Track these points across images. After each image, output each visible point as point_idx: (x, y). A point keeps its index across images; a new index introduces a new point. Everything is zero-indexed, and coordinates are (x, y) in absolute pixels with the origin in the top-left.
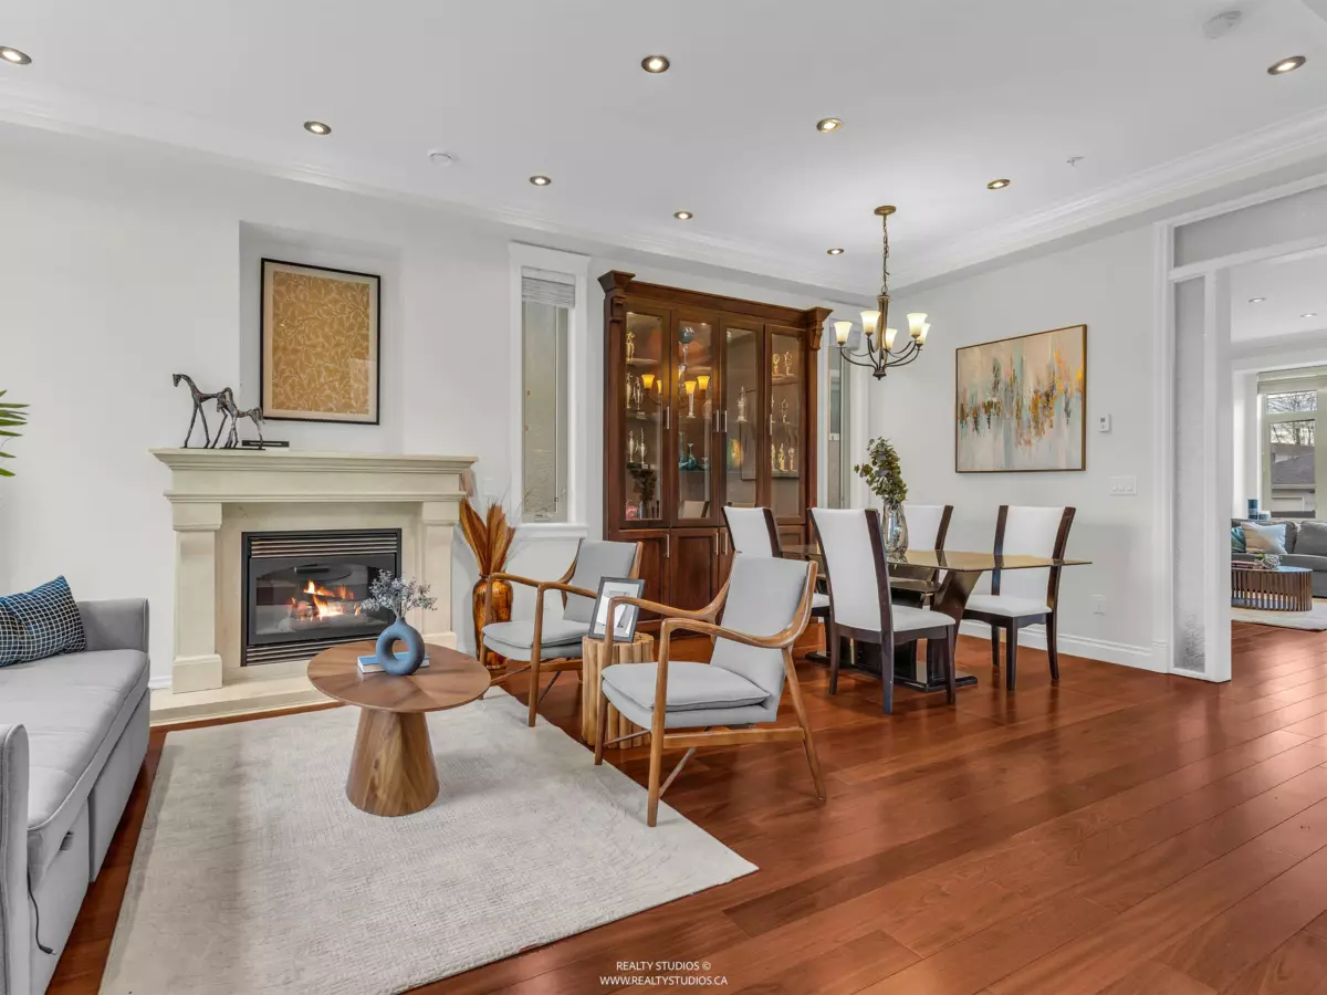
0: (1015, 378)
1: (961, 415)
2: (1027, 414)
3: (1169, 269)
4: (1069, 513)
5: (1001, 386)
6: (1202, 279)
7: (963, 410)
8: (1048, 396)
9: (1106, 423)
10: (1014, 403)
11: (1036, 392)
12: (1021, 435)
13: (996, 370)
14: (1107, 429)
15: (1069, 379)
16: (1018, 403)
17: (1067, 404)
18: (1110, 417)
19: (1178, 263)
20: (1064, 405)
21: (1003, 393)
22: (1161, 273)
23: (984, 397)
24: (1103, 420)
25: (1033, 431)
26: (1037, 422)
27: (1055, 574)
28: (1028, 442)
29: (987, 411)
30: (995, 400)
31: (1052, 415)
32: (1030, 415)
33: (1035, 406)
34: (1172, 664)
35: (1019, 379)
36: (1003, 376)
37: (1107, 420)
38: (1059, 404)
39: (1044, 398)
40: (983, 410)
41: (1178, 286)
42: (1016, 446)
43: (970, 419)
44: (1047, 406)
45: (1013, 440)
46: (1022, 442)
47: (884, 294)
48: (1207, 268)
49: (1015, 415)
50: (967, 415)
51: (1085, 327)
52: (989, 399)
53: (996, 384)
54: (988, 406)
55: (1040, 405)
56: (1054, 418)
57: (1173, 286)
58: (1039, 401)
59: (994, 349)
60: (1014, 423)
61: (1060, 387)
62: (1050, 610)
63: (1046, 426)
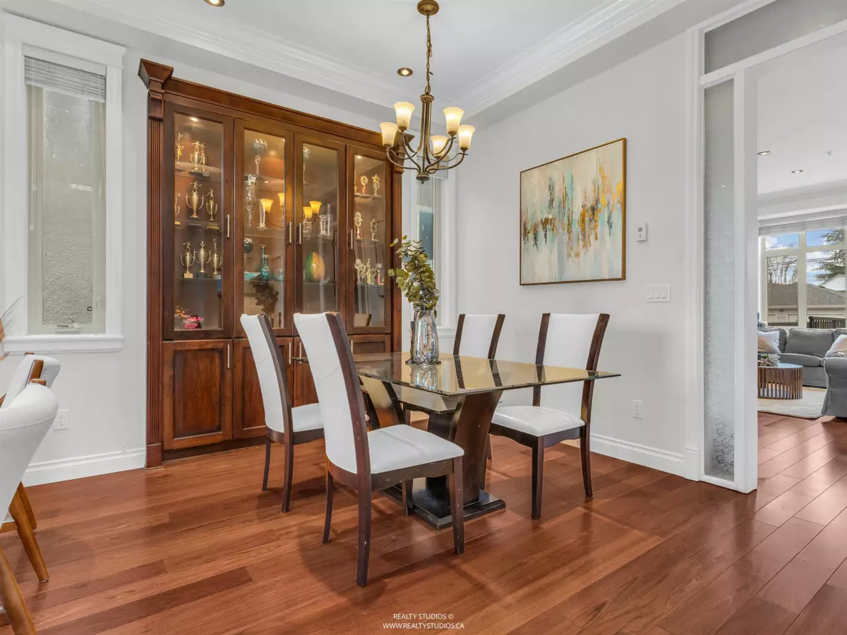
0: (567, 195)
1: (524, 232)
2: (576, 228)
3: (700, 75)
4: (604, 319)
5: (555, 203)
6: (730, 82)
7: (525, 229)
8: (593, 209)
9: (643, 232)
10: (566, 219)
11: (583, 207)
12: (571, 249)
13: (551, 188)
14: (643, 238)
15: (610, 191)
16: (569, 218)
17: (610, 218)
18: (647, 226)
19: (708, 69)
20: (606, 219)
21: (557, 210)
22: (693, 79)
23: (543, 214)
24: (640, 230)
25: (581, 243)
26: (584, 236)
27: (588, 386)
28: (577, 255)
29: (544, 228)
30: (550, 217)
31: (596, 227)
32: (579, 229)
33: (583, 220)
34: (703, 472)
35: (569, 196)
36: (558, 195)
37: (644, 230)
38: (602, 217)
39: (590, 212)
40: (541, 227)
41: (708, 92)
42: (568, 258)
43: (531, 236)
44: (593, 219)
45: (565, 251)
46: (573, 254)
47: (427, 93)
48: (735, 70)
49: (566, 229)
50: (529, 232)
51: (625, 141)
52: (546, 216)
53: (552, 201)
54: (546, 222)
55: (587, 219)
56: (598, 230)
57: (703, 91)
58: (586, 214)
59: (549, 168)
60: (566, 238)
61: (603, 200)
62: (583, 424)
63: (592, 238)
